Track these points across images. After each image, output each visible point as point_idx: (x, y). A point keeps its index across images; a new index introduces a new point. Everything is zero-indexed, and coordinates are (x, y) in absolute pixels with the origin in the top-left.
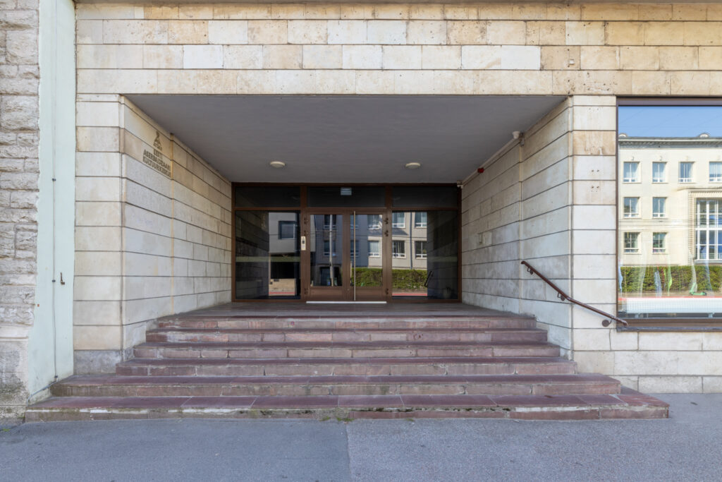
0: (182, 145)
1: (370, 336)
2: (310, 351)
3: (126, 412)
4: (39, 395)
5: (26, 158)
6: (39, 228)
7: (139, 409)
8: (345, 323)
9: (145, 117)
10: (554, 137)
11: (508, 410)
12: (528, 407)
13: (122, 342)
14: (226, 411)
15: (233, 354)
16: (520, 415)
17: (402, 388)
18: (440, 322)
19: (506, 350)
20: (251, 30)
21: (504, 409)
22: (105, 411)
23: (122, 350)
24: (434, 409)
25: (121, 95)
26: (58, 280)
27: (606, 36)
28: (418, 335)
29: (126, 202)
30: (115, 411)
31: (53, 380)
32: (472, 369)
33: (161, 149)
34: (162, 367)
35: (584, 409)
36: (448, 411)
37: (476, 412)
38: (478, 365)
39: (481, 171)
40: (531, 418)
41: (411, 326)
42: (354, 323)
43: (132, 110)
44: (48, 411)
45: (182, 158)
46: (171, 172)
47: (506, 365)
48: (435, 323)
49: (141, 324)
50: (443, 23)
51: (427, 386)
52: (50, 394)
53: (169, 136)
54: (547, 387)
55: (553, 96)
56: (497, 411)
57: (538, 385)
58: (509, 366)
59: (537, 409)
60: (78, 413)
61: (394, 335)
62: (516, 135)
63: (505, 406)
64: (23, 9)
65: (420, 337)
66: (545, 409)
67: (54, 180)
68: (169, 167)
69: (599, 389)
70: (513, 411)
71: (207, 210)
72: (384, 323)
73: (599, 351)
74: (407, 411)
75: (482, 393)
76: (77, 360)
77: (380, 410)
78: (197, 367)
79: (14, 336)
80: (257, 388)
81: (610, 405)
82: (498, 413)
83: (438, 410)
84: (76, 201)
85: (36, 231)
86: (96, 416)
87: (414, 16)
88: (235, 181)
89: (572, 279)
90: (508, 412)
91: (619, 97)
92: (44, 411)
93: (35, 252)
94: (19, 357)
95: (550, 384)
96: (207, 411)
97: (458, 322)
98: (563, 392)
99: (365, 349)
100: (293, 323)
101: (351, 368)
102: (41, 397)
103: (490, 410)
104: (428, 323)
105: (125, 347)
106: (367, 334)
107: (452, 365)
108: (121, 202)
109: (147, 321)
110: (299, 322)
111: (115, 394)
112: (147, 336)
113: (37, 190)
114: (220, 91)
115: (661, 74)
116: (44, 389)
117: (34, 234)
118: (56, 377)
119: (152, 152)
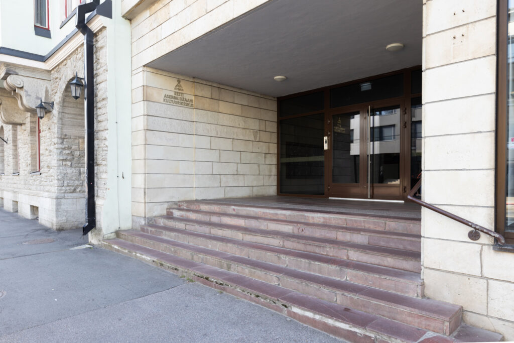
0: (205, 83)
1: (267, 225)
2: (220, 231)
4: (109, 235)
6: (109, 149)
7: (125, 250)
8: (264, 213)
9: (166, 74)
11: (286, 306)
12: (302, 309)
13: (145, 213)
14: (149, 258)
15: (187, 227)
16: (295, 315)
17: (239, 268)
18: (335, 219)
19: (362, 254)
21: (283, 305)
22: (117, 248)
23: (145, 217)
24: (235, 288)
25: (144, 66)
26: (121, 176)
28: (301, 228)
29: (147, 130)
30: (120, 249)
31: (118, 229)
32: (307, 265)
33: (183, 90)
35: (356, 330)
36: (243, 293)
37: (262, 300)
38: (312, 262)
40: (305, 322)
41: (311, 221)
42: (270, 213)
43: (152, 72)
45: (206, 92)
46: (193, 103)
47: (338, 268)
48: (330, 218)
49: (162, 203)
51: (253, 270)
52: (115, 236)
53: (191, 80)
54: (352, 299)
56: (277, 304)
57: (343, 295)
58: (341, 270)
59: (309, 314)
60: (112, 247)
61: (284, 226)
63: (284, 302)
65: (303, 231)
66: (318, 317)
67: (117, 123)
68: (191, 101)
69: (417, 320)
70: (289, 309)
71: (239, 125)
72: (290, 215)
73: (463, 274)
74: (221, 284)
75: (292, 288)
76: (133, 221)
77: (207, 279)
79: (101, 204)
81: (390, 337)
82: (278, 307)
83: (238, 290)
84: (132, 132)
85: (107, 151)
88: (279, 96)
90: (285, 309)
93: (107, 162)
95: (356, 297)
96: (143, 257)
97: (351, 220)
98: (370, 310)
99: (250, 234)
100: (234, 209)
101: (227, 246)
102: (110, 237)
103: (272, 302)
104: (324, 218)
105: (147, 216)
106: (266, 223)
107: (292, 258)
108: (145, 130)
109: (167, 202)
110: (238, 210)
112: (167, 212)
113: (108, 129)
116: (112, 233)
117: (107, 152)
118: (119, 228)
119: (173, 94)
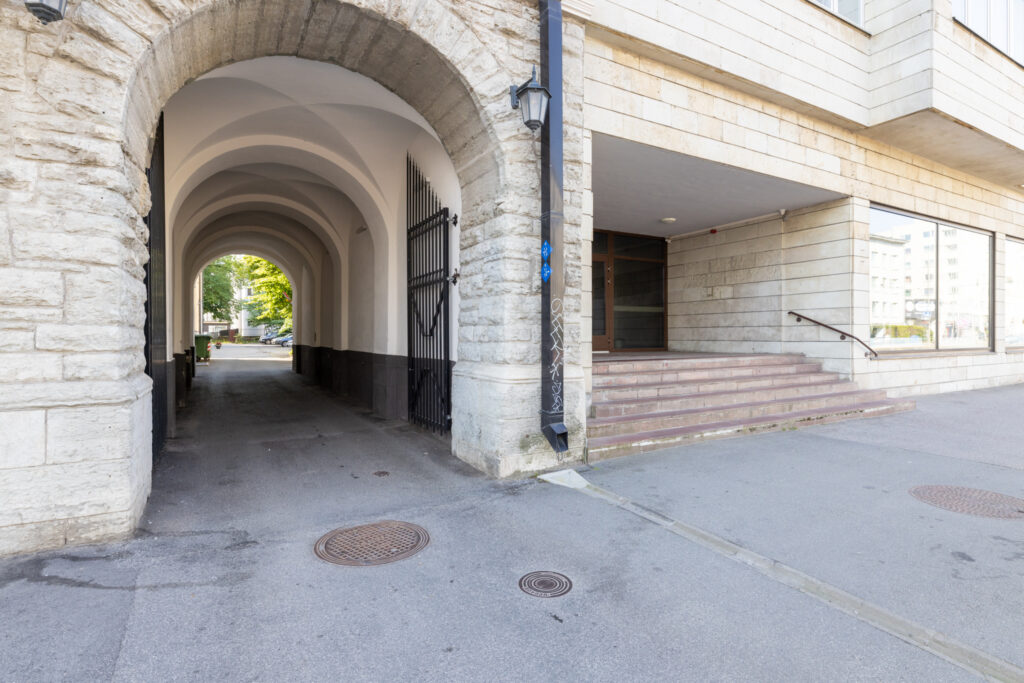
2: (712, 386)
3: (666, 442)
5: (573, 191)
7: (675, 438)
10: (830, 222)
11: (861, 412)
12: (869, 409)
14: (730, 431)
15: (662, 392)
16: (866, 414)
19: (815, 377)
20: (690, 97)
22: (651, 443)
25: (592, 131)
27: (866, 159)
30: (659, 442)
34: (633, 406)
35: (889, 407)
36: (838, 416)
37: (849, 415)
39: (713, 232)
44: (607, 449)
47: (829, 386)
50: (797, 127)
51: (810, 402)
55: (840, 194)
56: (857, 413)
57: (857, 396)
58: (831, 386)
59: (872, 410)
60: (631, 447)
61: (745, 371)
62: (783, 212)
63: (860, 409)
64: (571, 35)
66: (875, 409)
73: (864, 373)
77: (809, 419)
78: (659, 403)
79: (574, 376)
80: (721, 414)
86: (645, 448)
87: (784, 117)
89: (853, 324)
91: (872, 202)
92: (603, 449)
94: (578, 397)
96: (718, 433)
98: (867, 400)
99: (745, 382)
100: (667, 364)
103: (854, 413)
107: (806, 388)
111: (625, 431)
114: (669, 147)
115: (885, 190)
